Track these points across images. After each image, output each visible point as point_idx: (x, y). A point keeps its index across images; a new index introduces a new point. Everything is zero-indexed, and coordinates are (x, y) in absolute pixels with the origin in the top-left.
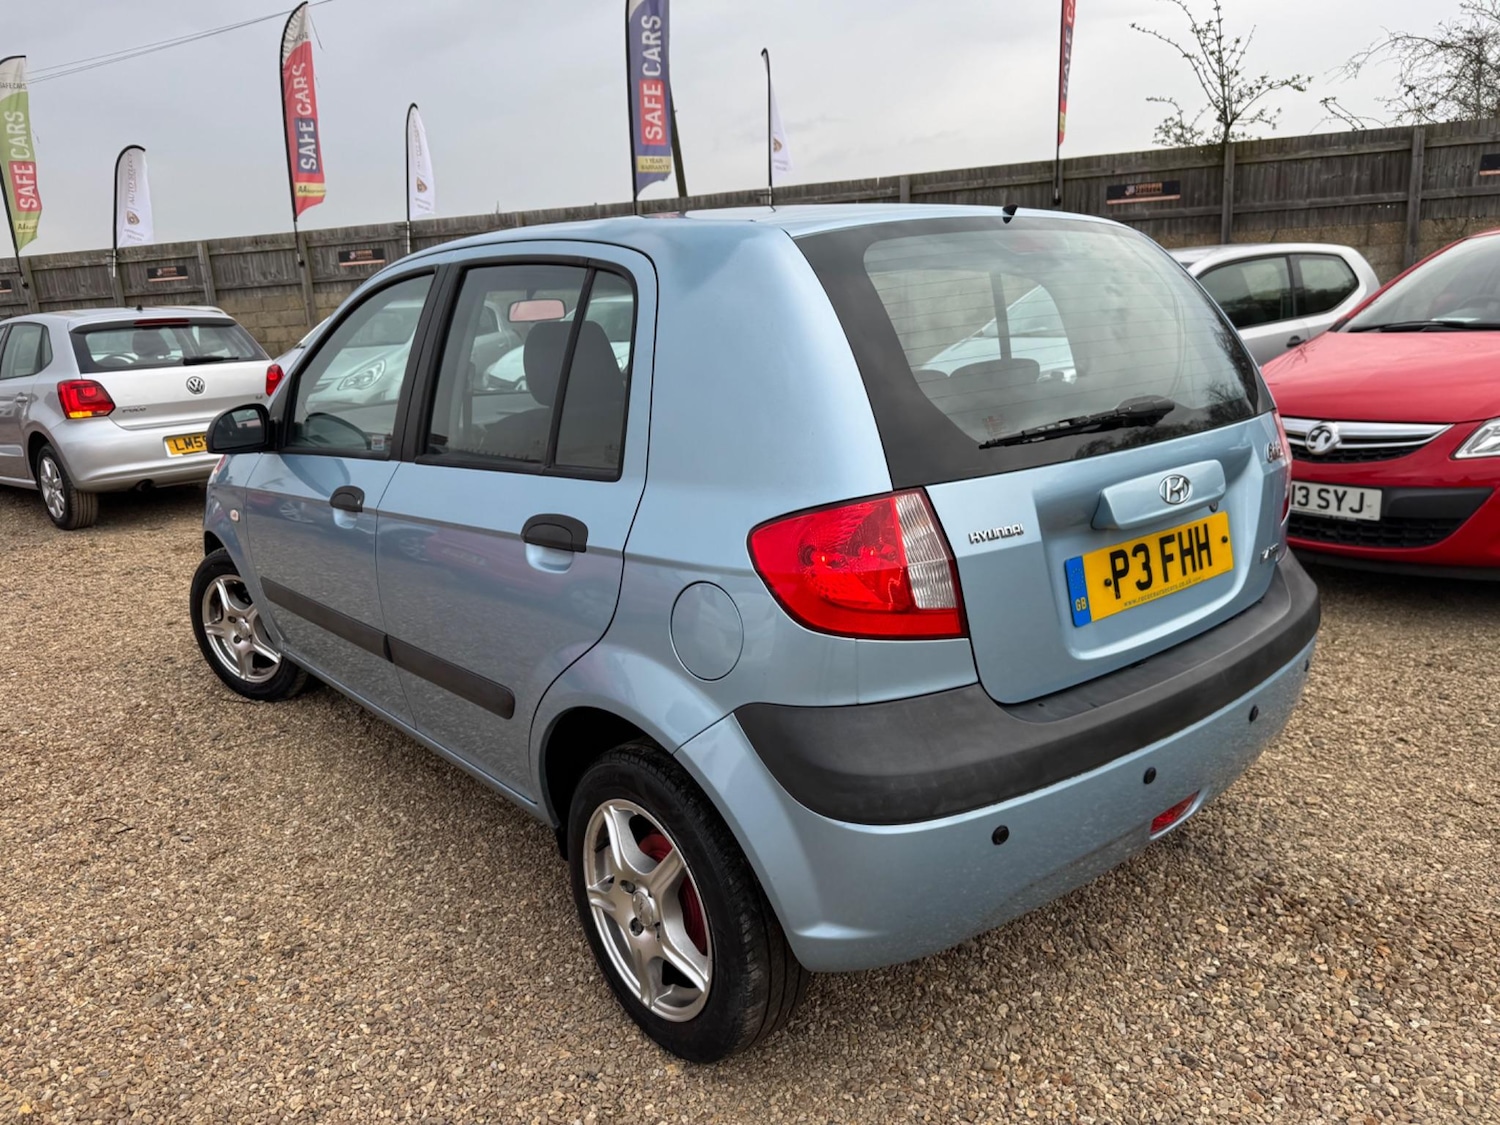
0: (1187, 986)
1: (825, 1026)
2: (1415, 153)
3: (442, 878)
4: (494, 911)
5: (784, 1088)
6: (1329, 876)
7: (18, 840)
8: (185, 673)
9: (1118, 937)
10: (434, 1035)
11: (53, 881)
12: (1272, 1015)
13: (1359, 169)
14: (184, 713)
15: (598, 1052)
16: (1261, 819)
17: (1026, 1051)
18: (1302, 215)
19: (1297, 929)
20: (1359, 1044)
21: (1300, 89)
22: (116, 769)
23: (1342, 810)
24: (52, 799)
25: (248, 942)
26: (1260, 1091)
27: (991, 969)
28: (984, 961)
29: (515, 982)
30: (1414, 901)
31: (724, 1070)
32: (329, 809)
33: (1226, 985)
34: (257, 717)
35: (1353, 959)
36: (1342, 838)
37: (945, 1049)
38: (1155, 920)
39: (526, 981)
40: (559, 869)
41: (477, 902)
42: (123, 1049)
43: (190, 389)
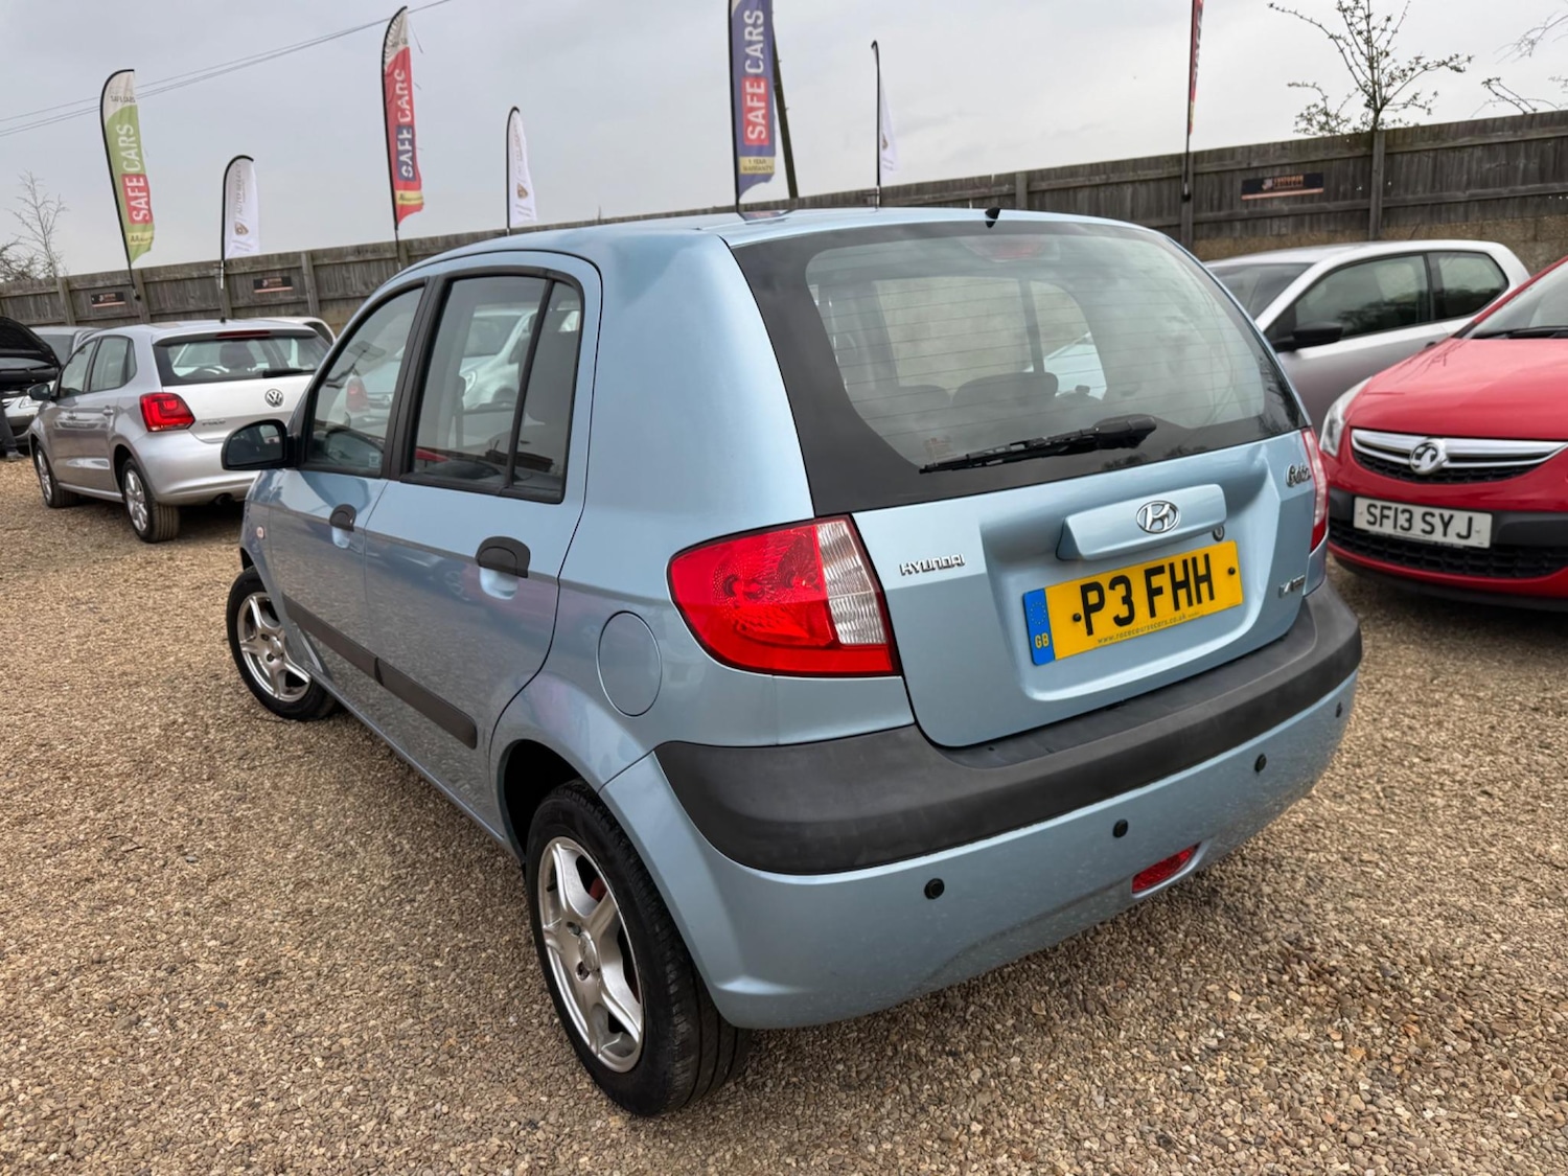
0: (1182, 1059)
1: (783, 1083)
3: (431, 909)
4: (475, 946)
5: (726, 1148)
6: (1369, 943)
7: (33, 855)
8: (227, 691)
9: (1118, 1001)
10: (385, 1073)
11: (56, 898)
12: (1269, 1095)
13: (1527, 157)
14: (217, 731)
15: (544, 1099)
16: (1307, 876)
17: (990, 1121)
18: (1461, 209)
19: (1319, 1000)
20: (1361, 1133)
21: (1458, 70)
22: (139, 787)
23: (1399, 870)
24: (73, 815)
25: (226, 968)
27: (973, 1031)
28: (966, 1021)
29: (478, 1022)
30: (1460, 974)
31: (669, 1125)
32: (336, 834)
33: (1225, 1060)
34: (286, 737)
35: (1374, 1037)
36: (1393, 900)
37: (904, 1115)
38: (1163, 984)
39: (490, 1020)
41: (460, 935)
42: (84, 1071)
43: (269, 401)
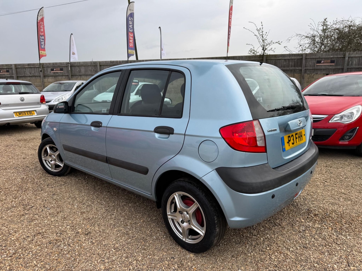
0: (299, 232)
1: (223, 244)
2: (303, 59)
3: (119, 216)
4: (135, 223)
5: (219, 258)
6: (321, 209)
7: (3, 210)
8: (33, 170)
9: (281, 223)
10: (131, 251)
11: (16, 220)
12: (319, 237)
13: (292, 62)
14: (37, 179)
15: (172, 252)
16: (303, 198)
17: (270, 247)
19: (318, 220)
20: (339, 242)
21: (280, 44)
22: (23, 193)
23: (319, 196)
24: (8, 200)
25: (75, 232)
26: (322, 252)
27: (256, 231)
28: (254, 229)
29: (146, 238)
30: (339, 214)
31: (204, 255)
32: (84, 201)
33: (308, 232)
34: (57, 180)
35: (331, 226)
36: (321, 201)
37: (252, 248)
39: (149, 238)
40: (148, 213)
41: (130, 221)
42: (52, 258)
43: (21, 100)
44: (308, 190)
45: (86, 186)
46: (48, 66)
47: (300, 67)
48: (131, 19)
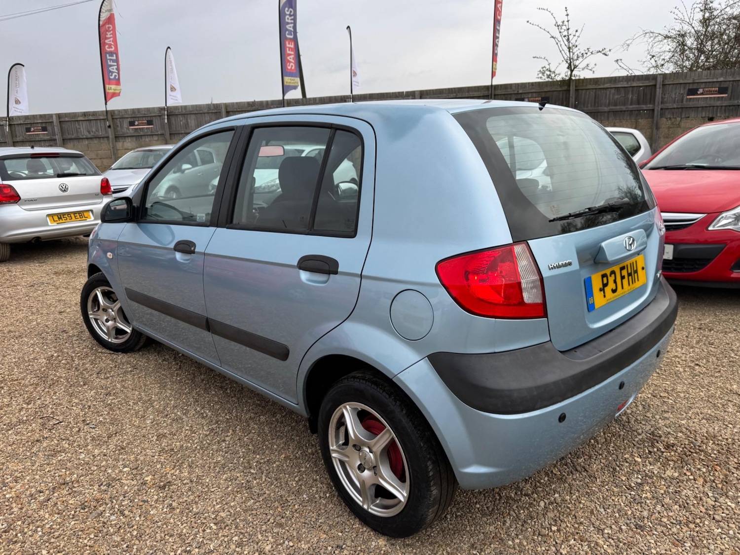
0: (628, 489)
1: (454, 516)
2: (658, 86)
3: (236, 444)
4: (268, 461)
5: (442, 549)
6: (681, 432)
8: (75, 338)
9: (589, 465)
10: (251, 528)
11: (23, 451)
12: (673, 502)
13: (632, 94)
14: (79, 359)
15: (340, 534)
16: (642, 405)
17: (559, 525)
18: (606, 114)
19: (674, 458)
20: (719, 515)
21: (606, 55)
22: (47, 390)
23: (678, 399)
24: (14, 407)
25: (139, 481)
26: (677, 540)
27: (531, 483)
28: (526, 480)
29: (288, 499)
30: (724, 443)
31: (408, 541)
32: (168, 409)
33: (648, 488)
34: (119, 361)
35: (704, 473)
36: (682, 413)
37: (518, 526)
38: (604, 456)
39: (293, 497)
40: (298, 438)
41: (258, 456)
42: (81, 543)
43: (61, 190)
44: (656, 386)
45: (177, 374)
46: (122, 115)
47: (650, 104)
48: (291, 12)
